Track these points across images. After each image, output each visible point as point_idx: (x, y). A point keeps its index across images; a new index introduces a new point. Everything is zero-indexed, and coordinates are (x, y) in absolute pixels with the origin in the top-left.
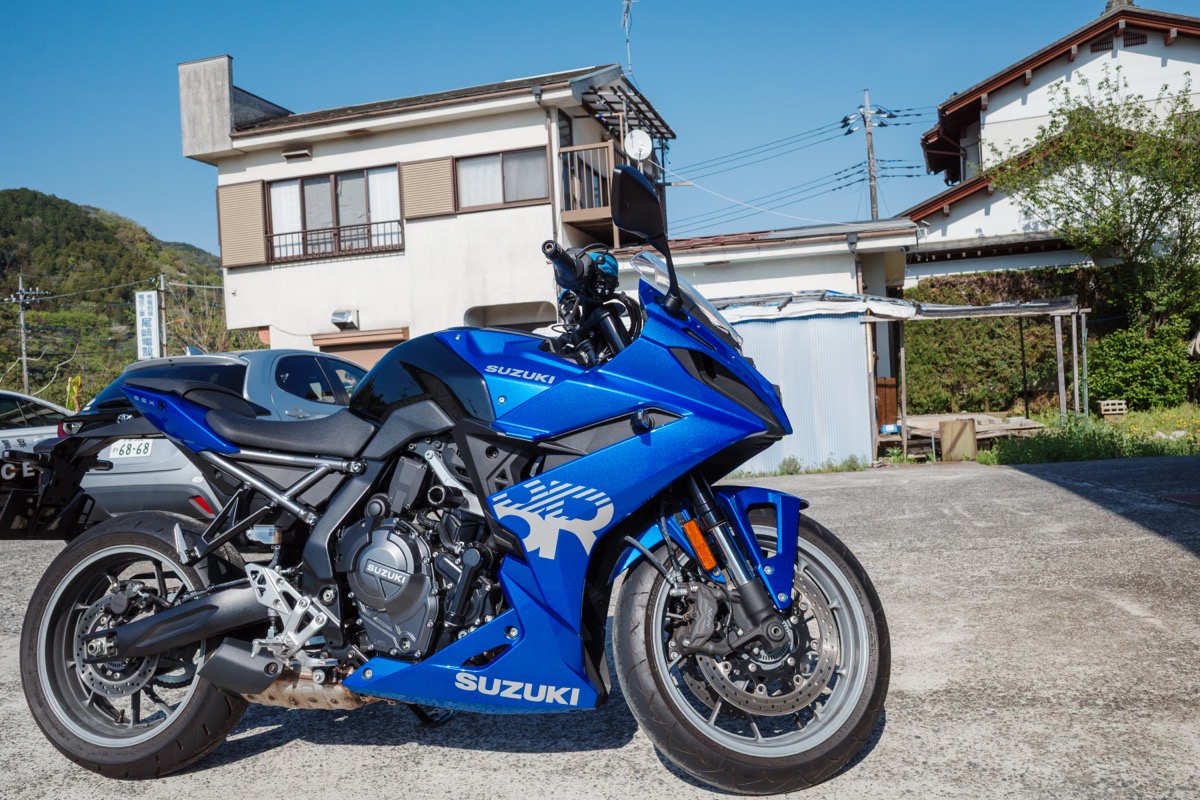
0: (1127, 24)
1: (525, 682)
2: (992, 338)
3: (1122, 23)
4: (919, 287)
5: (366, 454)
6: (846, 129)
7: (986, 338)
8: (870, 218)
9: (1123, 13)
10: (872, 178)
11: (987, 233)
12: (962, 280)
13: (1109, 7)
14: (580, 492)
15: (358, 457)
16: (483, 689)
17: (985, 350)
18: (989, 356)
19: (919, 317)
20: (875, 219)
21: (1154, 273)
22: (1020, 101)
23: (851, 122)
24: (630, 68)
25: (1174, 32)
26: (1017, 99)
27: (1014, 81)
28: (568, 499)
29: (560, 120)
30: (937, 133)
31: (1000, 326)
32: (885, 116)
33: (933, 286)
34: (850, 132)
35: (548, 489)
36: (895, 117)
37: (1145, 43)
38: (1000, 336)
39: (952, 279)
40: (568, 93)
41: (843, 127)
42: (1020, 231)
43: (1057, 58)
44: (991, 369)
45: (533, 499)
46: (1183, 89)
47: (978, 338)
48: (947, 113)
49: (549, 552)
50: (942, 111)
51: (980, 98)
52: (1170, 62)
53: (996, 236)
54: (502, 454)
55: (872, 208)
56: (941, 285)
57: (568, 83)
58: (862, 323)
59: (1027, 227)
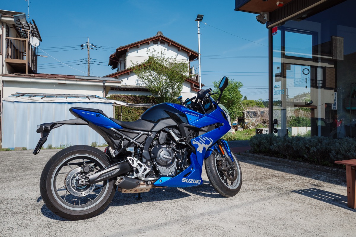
0: (161, 39)
1: (194, 179)
2: (129, 112)
3: (160, 38)
4: (111, 97)
5: (153, 130)
6: (82, 48)
7: (127, 112)
8: (87, 76)
9: (161, 36)
10: (89, 63)
11: (127, 84)
12: (122, 96)
13: (157, 34)
14: (208, 139)
15: (151, 131)
16: (187, 182)
17: (127, 115)
18: (128, 117)
19: (127, 106)
20: (89, 76)
21: (168, 100)
22: (136, 52)
23: (83, 46)
24: (29, 16)
25: (171, 43)
26: (135, 51)
27: (136, 46)
28: (206, 140)
29: (6, 27)
30: (114, 55)
31: (131, 109)
32: (94, 46)
33: (114, 97)
34: (83, 49)
35: (203, 138)
36: (96, 47)
37: (164, 44)
38: (131, 112)
39: (120, 96)
40: (13, 19)
41: (81, 47)
42: (135, 85)
43: (145, 43)
44: (128, 121)
45: (200, 140)
46: (175, 58)
47: (125, 112)
48: (119, 51)
49: (201, 152)
50: (117, 50)
51: (127, 49)
52: (169, 50)
53: (130, 86)
54: (191, 131)
55: (88, 72)
56: (117, 97)
57: (13, 16)
58: (112, 106)
59: (137, 84)
